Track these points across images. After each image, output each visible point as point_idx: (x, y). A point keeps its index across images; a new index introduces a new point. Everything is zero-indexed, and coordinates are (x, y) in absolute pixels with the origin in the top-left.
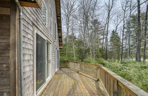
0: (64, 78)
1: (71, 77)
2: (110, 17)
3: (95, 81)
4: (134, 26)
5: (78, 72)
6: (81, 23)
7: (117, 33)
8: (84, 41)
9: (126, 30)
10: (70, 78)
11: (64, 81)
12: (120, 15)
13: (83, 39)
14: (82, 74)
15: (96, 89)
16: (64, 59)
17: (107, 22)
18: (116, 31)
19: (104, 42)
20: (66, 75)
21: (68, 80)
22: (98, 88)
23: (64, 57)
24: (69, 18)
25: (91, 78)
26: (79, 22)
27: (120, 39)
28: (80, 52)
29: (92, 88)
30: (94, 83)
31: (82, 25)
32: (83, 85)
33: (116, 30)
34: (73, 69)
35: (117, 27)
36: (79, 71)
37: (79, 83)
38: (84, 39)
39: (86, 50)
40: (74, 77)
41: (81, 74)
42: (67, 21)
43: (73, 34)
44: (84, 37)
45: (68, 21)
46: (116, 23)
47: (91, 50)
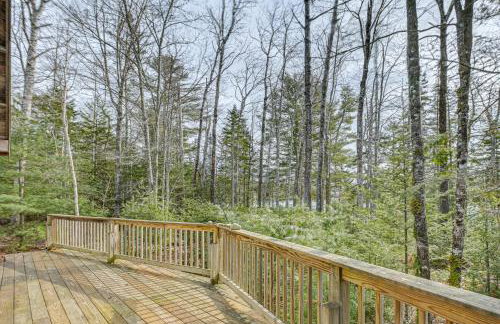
0: (40, 300)
1: (80, 288)
2: (226, 63)
3: (204, 285)
4: (289, 106)
5: (110, 263)
6: (104, 54)
7: (244, 121)
8: (118, 129)
9: (268, 116)
10: (80, 296)
11: (52, 313)
12: (254, 67)
13: (114, 122)
14: (135, 267)
15: (221, 316)
16: (12, 205)
17: (214, 76)
18: (241, 111)
19: (202, 144)
20: (48, 285)
21: (70, 305)
22: (229, 311)
23: (10, 197)
24: (37, 11)
25: (184, 278)
26: (96, 46)
27: (251, 138)
28: (97, 173)
29: (206, 315)
30: (203, 296)
31: (111, 62)
32: (160, 312)
33: (243, 107)
34: (78, 254)
35: (244, 99)
36: (115, 257)
37: (139, 308)
38: (120, 120)
39: (125, 167)
40: (99, 286)
41: (130, 269)
42: (28, 23)
43: (58, 91)
44: (120, 114)
45: (34, 28)
46: (242, 86)
47: (155, 170)
